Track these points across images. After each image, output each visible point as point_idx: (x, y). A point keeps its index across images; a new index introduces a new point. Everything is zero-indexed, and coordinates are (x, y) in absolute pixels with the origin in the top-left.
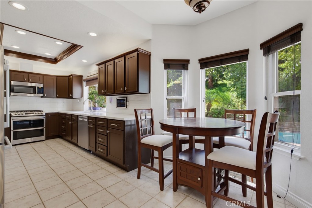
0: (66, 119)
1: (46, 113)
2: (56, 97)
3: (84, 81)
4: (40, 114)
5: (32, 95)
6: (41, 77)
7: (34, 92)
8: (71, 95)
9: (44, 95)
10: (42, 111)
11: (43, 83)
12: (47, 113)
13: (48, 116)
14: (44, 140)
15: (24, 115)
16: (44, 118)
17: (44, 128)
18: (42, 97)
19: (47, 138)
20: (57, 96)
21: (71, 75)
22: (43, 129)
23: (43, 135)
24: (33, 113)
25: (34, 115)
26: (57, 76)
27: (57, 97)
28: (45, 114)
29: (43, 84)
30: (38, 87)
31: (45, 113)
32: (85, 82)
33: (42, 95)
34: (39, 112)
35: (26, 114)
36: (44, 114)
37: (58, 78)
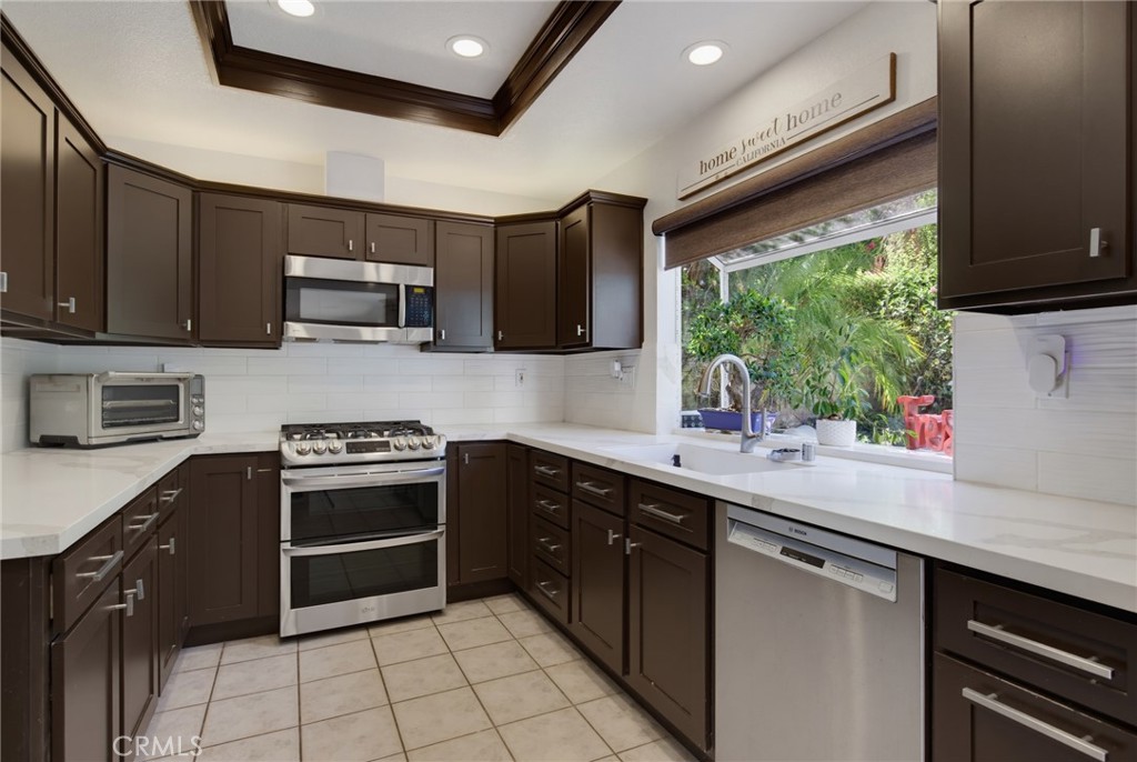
0: (569, 494)
1: (449, 444)
2: (490, 342)
3: (657, 232)
4: (420, 453)
5: (381, 333)
6: (423, 225)
7: (391, 320)
8: (580, 330)
9: (437, 335)
10: (430, 431)
11: (432, 263)
12: (454, 442)
13: (460, 461)
14: (438, 613)
15: (344, 457)
16: (440, 472)
17: (441, 533)
18: (424, 346)
19: (456, 595)
20: (495, 337)
21: (585, 199)
22: (436, 541)
23: (435, 583)
24: (385, 446)
25: (393, 454)
26: (501, 222)
27: (500, 347)
28: (443, 454)
29: (432, 270)
30: (407, 287)
31: (443, 445)
32: (663, 238)
33: (426, 334)
34: (416, 440)
35: (351, 448)
36: (439, 449)
37: (500, 229)
